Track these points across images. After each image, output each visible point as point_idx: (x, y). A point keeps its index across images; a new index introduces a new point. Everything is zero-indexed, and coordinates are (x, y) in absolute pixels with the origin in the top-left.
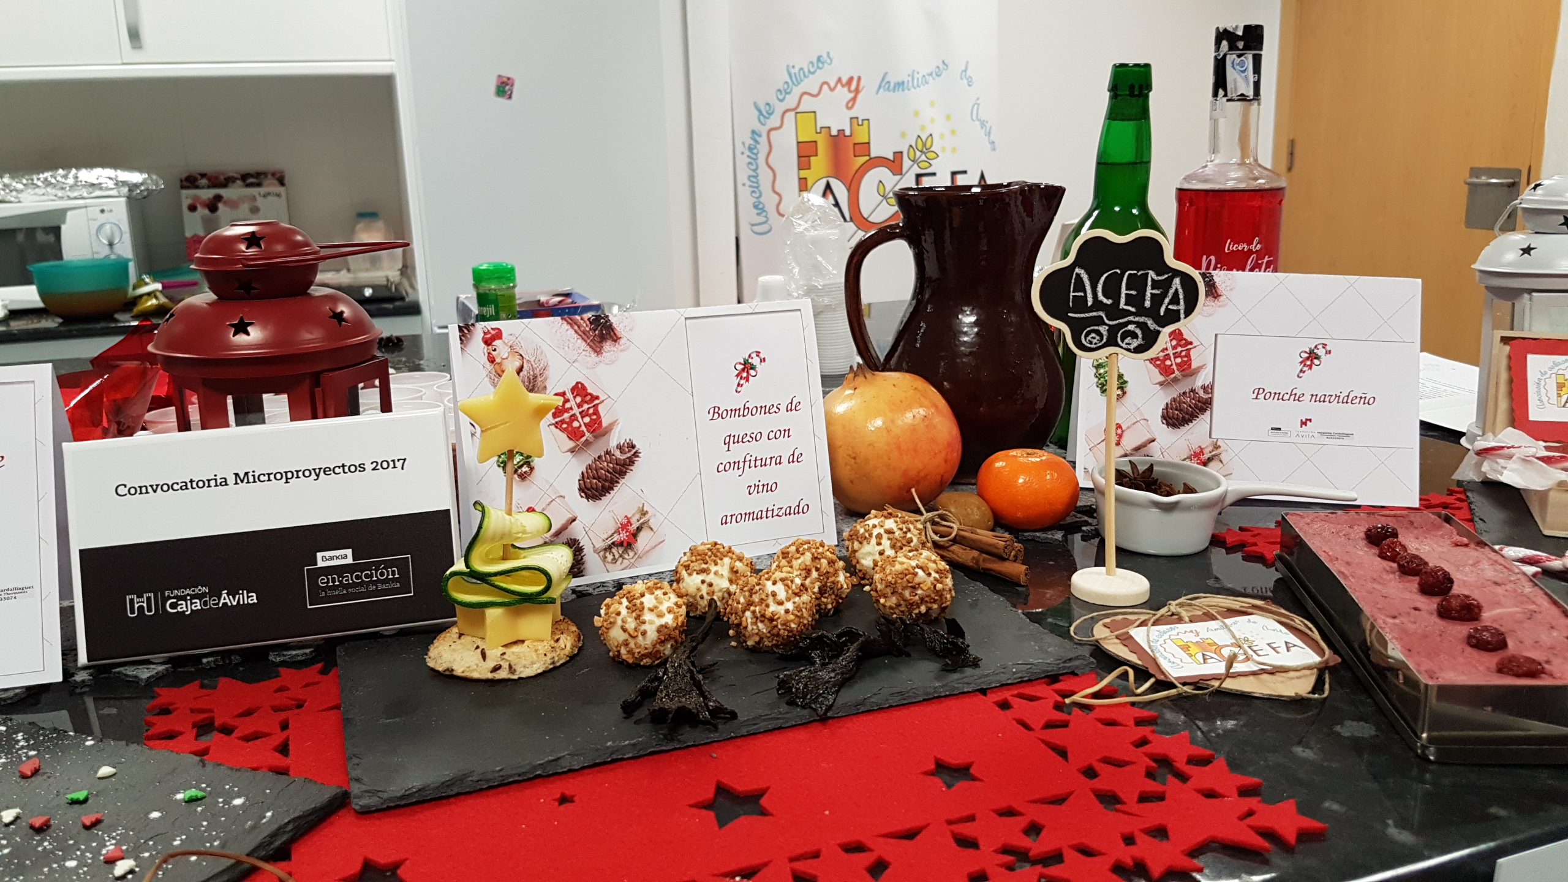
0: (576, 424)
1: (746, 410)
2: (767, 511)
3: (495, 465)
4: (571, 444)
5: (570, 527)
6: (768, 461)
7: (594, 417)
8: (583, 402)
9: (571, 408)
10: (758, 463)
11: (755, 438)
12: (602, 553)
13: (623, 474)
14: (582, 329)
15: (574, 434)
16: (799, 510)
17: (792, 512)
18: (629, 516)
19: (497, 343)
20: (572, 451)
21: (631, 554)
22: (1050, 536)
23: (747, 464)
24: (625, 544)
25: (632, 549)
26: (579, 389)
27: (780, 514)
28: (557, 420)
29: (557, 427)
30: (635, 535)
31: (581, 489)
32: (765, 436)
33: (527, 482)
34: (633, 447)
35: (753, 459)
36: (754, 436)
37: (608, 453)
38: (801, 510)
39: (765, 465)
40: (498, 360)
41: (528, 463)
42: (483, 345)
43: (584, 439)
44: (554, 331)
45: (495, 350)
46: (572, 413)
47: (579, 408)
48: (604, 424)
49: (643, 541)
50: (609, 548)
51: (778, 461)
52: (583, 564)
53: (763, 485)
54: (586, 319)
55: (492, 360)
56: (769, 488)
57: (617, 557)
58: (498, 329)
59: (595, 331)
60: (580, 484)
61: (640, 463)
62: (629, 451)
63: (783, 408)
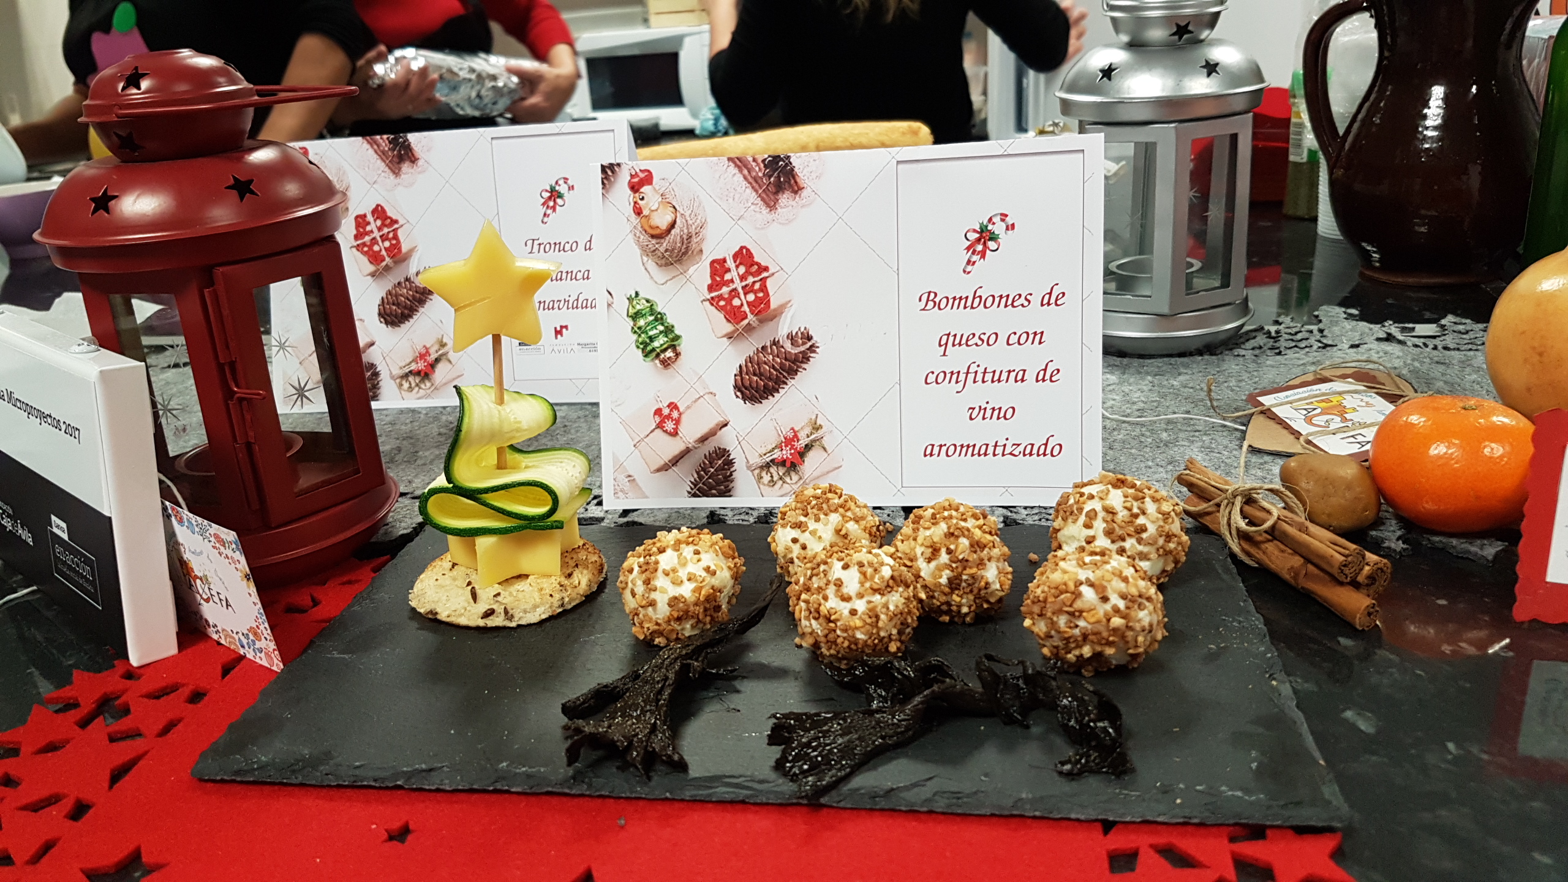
0: (736, 302)
1: (977, 300)
2: (996, 446)
3: (634, 345)
4: (729, 328)
5: (719, 433)
6: (1004, 376)
7: (761, 295)
8: (748, 273)
9: (732, 281)
10: (989, 377)
11: (987, 341)
12: (757, 471)
13: (793, 372)
14: (754, 174)
15: (734, 315)
16: (1047, 450)
17: (1035, 451)
18: (796, 429)
19: (646, 189)
20: (730, 336)
21: (795, 477)
22: (1473, 549)
23: (971, 376)
24: (788, 464)
25: (797, 472)
26: (744, 256)
27: (1016, 452)
28: (714, 294)
29: (712, 304)
30: (802, 454)
31: (736, 387)
32: (1002, 339)
33: (670, 371)
34: (809, 338)
35: (981, 370)
36: (985, 338)
37: (775, 343)
38: (1048, 451)
39: (999, 381)
40: (646, 212)
41: (673, 347)
42: (629, 192)
43: (745, 322)
44: (717, 176)
45: (643, 199)
46: (732, 286)
47: (741, 281)
48: (773, 305)
49: (812, 463)
50: (767, 466)
51: (1019, 377)
52: (732, 481)
53: (993, 409)
54: (760, 161)
55: (638, 212)
56: (1000, 414)
57: (775, 479)
58: (648, 171)
59: (770, 177)
60: (736, 380)
61: (816, 361)
62: (804, 344)
63: (1036, 300)
